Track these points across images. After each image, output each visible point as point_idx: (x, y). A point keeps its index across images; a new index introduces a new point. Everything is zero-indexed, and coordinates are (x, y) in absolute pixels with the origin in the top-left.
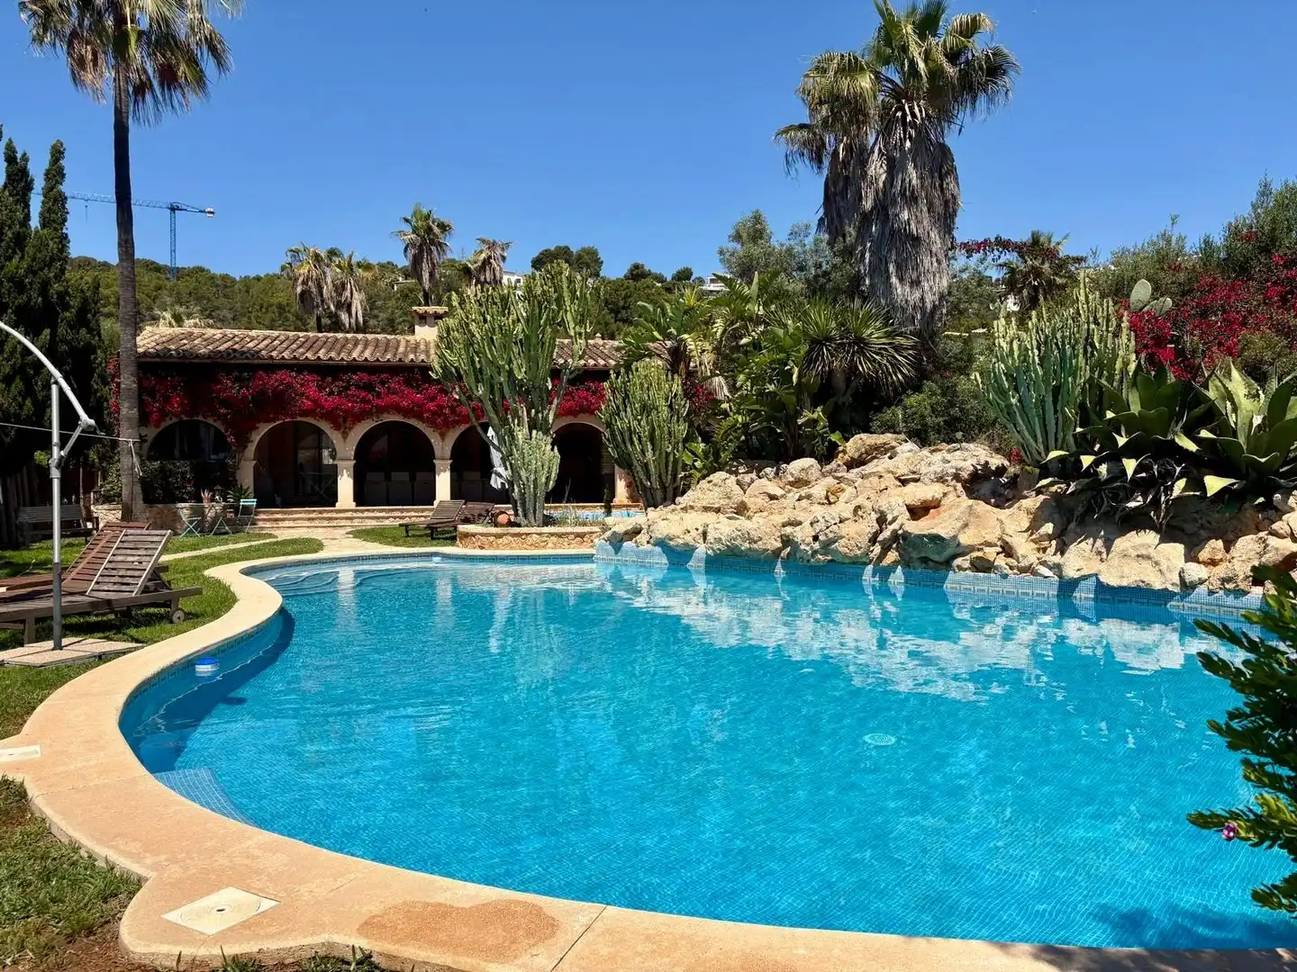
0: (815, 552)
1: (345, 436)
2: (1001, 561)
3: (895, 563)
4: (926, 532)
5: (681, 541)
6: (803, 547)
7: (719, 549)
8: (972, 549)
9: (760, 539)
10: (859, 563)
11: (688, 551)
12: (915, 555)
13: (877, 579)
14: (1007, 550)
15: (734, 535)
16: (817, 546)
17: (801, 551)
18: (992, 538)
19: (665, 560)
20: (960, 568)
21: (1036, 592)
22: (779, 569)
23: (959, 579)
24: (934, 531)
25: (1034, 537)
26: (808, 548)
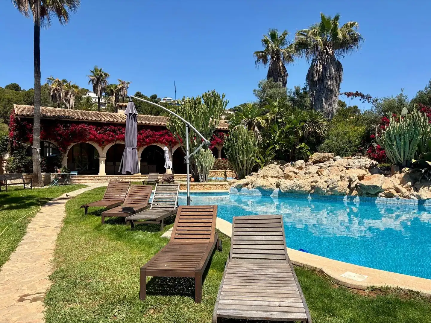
0: (327, 191)
1: (103, 149)
2: (396, 194)
3: (357, 195)
4: (371, 185)
5: (269, 188)
6: (323, 189)
7: (286, 190)
8: (385, 190)
9: (304, 187)
10: (343, 195)
11: (271, 191)
12: (365, 192)
13: (349, 200)
14: (398, 190)
15: (293, 185)
16: (328, 189)
17: (322, 191)
18: (391, 186)
19: (260, 194)
20: (381, 196)
21: (410, 203)
22: (310, 198)
23: (381, 200)
24: (374, 184)
25: (405, 186)
26: (325, 190)
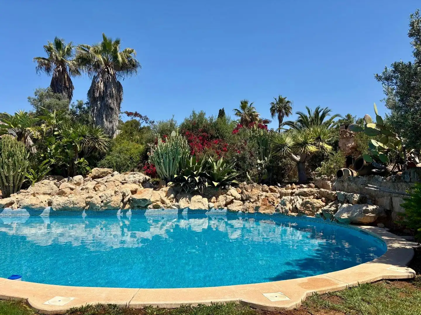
0: (102, 206)
2: (161, 205)
3: (129, 208)
4: (141, 198)
5: (39, 206)
6: (97, 205)
7: (59, 208)
8: (153, 202)
9: (78, 203)
10: (116, 209)
11: (41, 210)
12: (136, 205)
13: (122, 214)
14: (163, 202)
15: (66, 202)
16: (102, 204)
17: (97, 206)
18: (158, 199)
19: (28, 214)
20: (150, 208)
21: (172, 213)
23: (150, 211)
24: (144, 198)
25: (169, 198)
26: (99, 205)
